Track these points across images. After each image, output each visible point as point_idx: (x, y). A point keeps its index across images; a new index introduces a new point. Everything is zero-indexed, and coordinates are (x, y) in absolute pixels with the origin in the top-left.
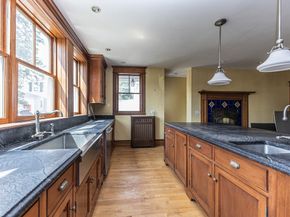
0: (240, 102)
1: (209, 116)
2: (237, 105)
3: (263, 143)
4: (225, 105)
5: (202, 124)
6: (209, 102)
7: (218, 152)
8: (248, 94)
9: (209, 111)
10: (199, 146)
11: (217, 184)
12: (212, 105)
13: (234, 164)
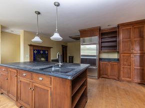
0: (48, 51)
1: (34, 58)
2: (46, 52)
3: (52, 67)
4: (42, 52)
5: (30, 62)
6: (34, 50)
7: (34, 75)
8: (50, 48)
9: (34, 55)
10: (24, 75)
11: (34, 91)
12: (35, 52)
13: (41, 79)
